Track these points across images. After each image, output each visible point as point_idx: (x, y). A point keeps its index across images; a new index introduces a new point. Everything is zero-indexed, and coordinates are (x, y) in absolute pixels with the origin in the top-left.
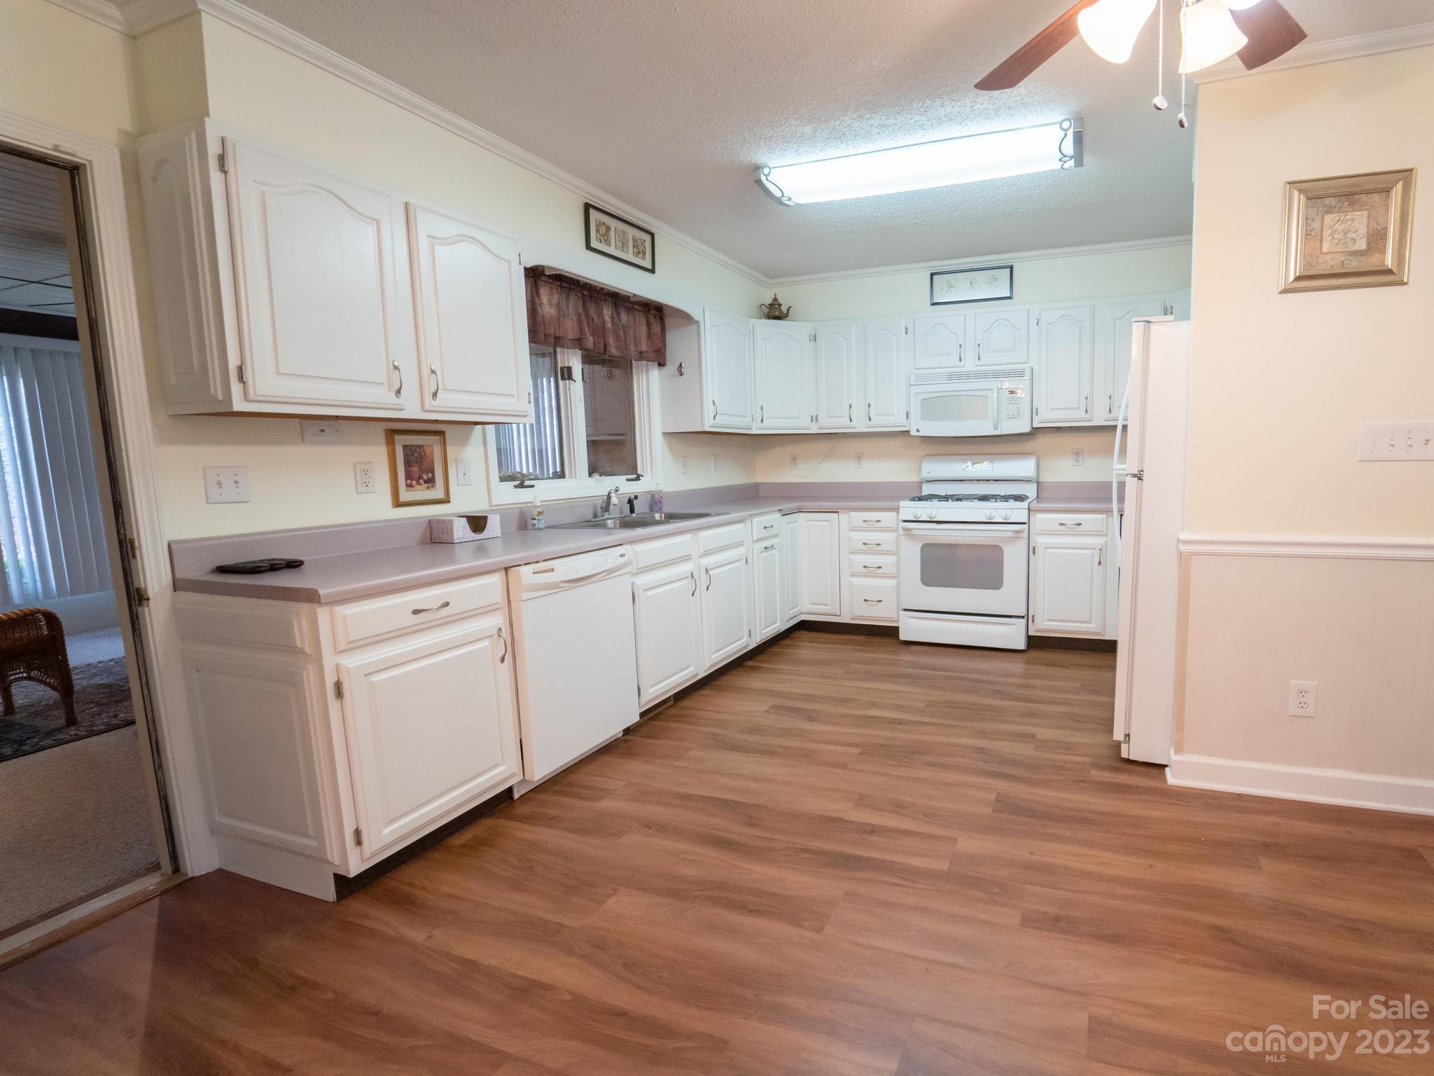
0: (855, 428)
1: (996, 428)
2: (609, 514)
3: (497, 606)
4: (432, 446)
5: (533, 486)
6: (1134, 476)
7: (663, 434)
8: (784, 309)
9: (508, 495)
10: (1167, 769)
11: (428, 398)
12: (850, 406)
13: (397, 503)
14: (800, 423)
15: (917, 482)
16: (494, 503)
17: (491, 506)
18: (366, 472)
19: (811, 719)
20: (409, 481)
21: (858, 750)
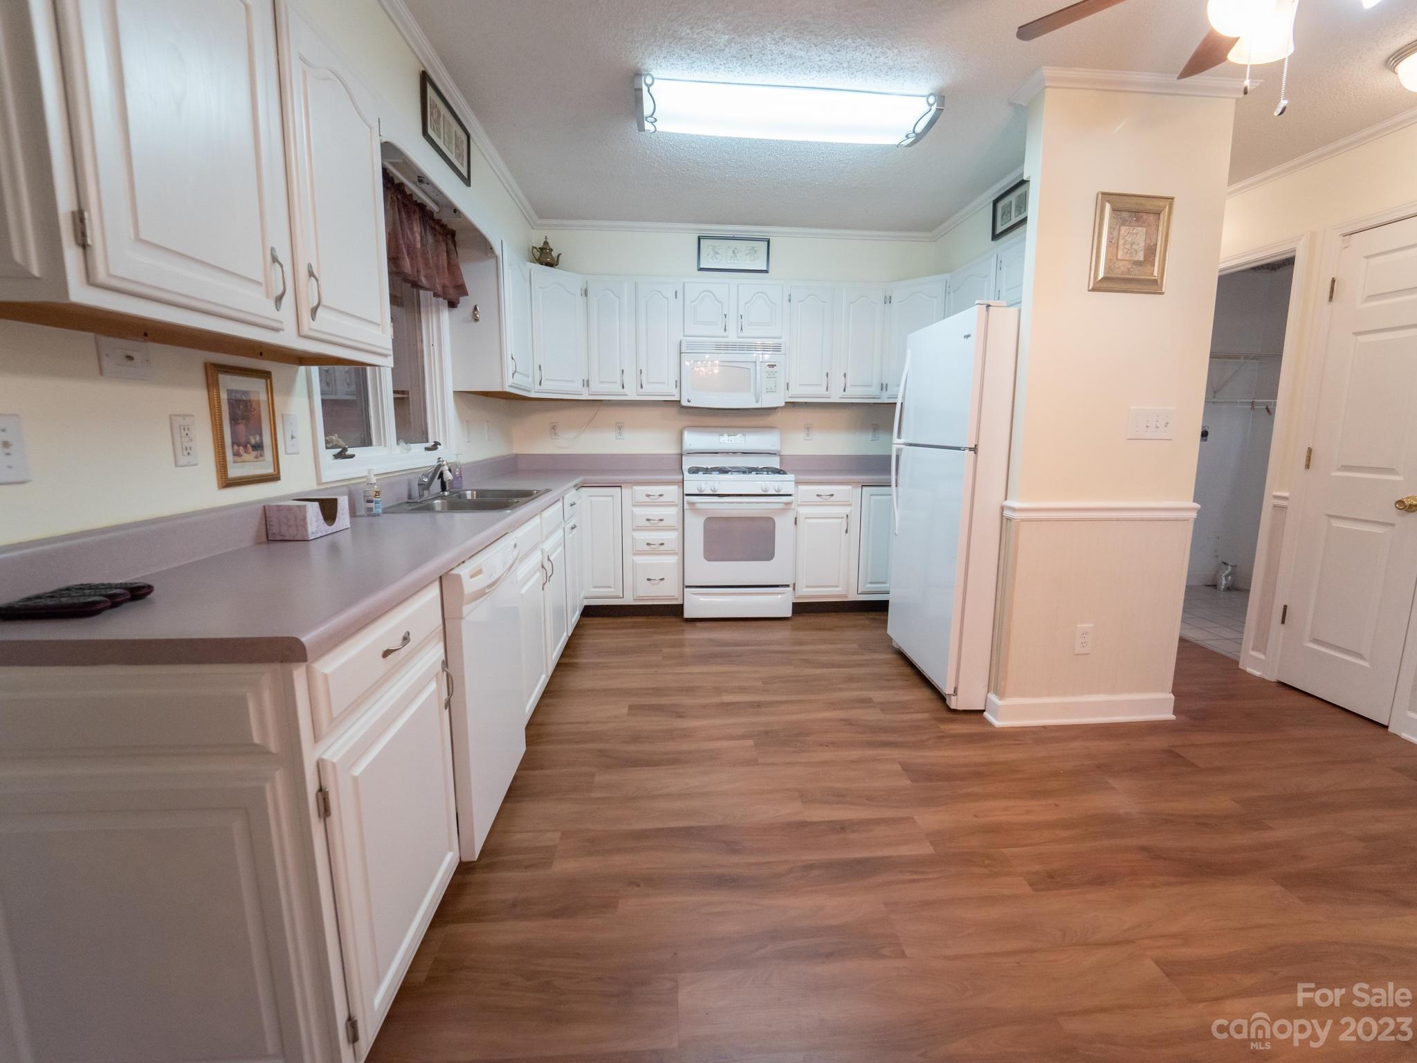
0: (627, 395)
1: (757, 401)
3: (438, 630)
4: (258, 393)
5: (353, 456)
6: (970, 449)
7: (454, 392)
8: (554, 254)
10: (985, 713)
11: (305, 315)
12: (623, 371)
13: (228, 483)
14: (572, 388)
15: (678, 454)
16: (323, 480)
17: (319, 483)
18: (186, 428)
19: (680, 716)
20: (235, 447)
21: (750, 742)
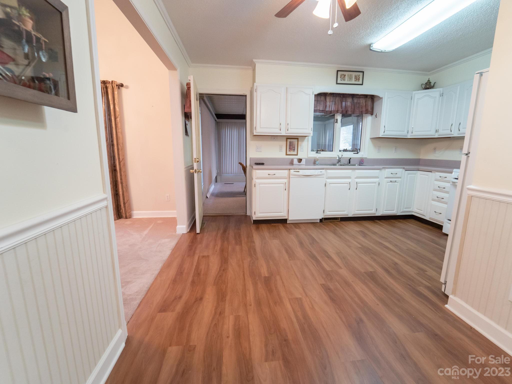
0: (453, 135)
2: (340, 163)
3: (286, 178)
4: (296, 142)
5: (320, 153)
6: (466, 155)
7: (370, 138)
8: (432, 84)
9: (314, 155)
11: (287, 131)
12: (452, 125)
13: (287, 155)
14: (430, 133)
16: (308, 156)
18: (281, 147)
20: (289, 150)
